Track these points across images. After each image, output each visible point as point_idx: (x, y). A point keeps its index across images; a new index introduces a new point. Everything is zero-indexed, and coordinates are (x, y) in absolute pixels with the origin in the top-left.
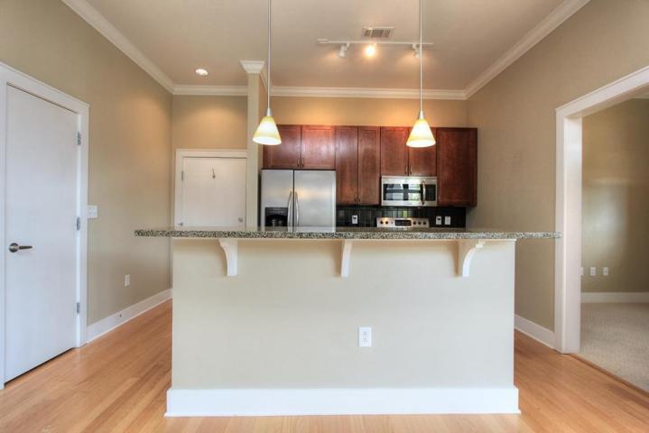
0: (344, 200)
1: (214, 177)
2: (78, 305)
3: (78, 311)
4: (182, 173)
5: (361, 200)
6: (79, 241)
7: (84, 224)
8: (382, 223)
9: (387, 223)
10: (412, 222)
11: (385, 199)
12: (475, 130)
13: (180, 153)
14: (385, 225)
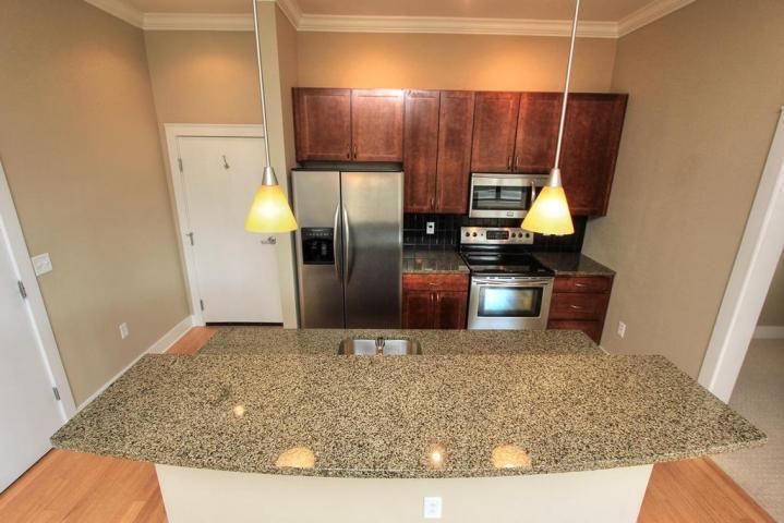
0: (415, 208)
1: (227, 167)
2: (56, 391)
3: (58, 398)
4: (180, 161)
5: (441, 207)
6: (32, 313)
7: (32, 288)
8: (468, 235)
9: (475, 235)
10: (510, 235)
11: (475, 207)
12: (625, 98)
13: (172, 131)
14: (472, 240)
